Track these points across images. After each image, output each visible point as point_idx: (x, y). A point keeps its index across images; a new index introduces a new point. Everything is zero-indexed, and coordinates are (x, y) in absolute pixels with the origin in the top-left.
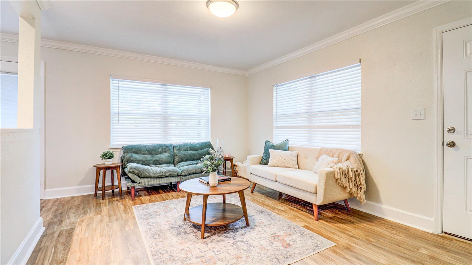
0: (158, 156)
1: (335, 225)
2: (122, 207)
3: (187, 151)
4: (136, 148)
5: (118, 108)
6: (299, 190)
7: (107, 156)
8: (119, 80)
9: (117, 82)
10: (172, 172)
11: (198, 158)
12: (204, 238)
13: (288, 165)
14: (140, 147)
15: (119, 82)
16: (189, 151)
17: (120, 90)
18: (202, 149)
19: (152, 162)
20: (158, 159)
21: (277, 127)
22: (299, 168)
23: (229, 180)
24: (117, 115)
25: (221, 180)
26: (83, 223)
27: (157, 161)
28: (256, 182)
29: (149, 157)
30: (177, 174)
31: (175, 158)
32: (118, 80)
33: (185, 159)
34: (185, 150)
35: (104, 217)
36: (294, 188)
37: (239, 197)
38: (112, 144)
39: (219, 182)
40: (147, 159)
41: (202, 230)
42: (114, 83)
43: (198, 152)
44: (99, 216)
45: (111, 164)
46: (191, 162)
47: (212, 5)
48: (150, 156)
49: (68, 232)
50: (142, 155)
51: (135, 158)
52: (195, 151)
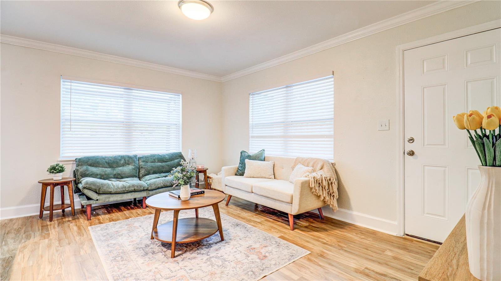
0: (120, 168)
1: (310, 234)
2: (75, 228)
3: (155, 162)
4: (92, 160)
5: (70, 114)
6: (275, 200)
7: (55, 170)
8: (72, 81)
9: (70, 84)
10: (137, 187)
11: (168, 171)
12: (174, 257)
13: (264, 175)
14: (98, 159)
15: (72, 84)
16: (157, 162)
17: (73, 92)
18: (172, 161)
19: (112, 176)
20: (119, 172)
21: (253, 137)
22: (275, 178)
23: (203, 193)
24: (69, 122)
25: (194, 193)
26: (25, 249)
27: (119, 174)
28: (231, 194)
29: (108, 170)
30: (142, 188)
31: (140, 170)
32: (70, 81)
33: (152, 172)
34: (152, 162)
35: (53, 241)
36: (270, 199)
37: (213, 210)
38: (61, 155)
39: (191, 195)
40: (106, 173)
41: (172, 248)
42: (65, 86)
43: (167, 163)
44: (46, 241)
45: (61, 179)
46: (159, 175)
47: (184, 6)
48: (110, 169)
49: (6, 261)
50: (100, 168)
51: (91, 172)
52: (164, 163)
